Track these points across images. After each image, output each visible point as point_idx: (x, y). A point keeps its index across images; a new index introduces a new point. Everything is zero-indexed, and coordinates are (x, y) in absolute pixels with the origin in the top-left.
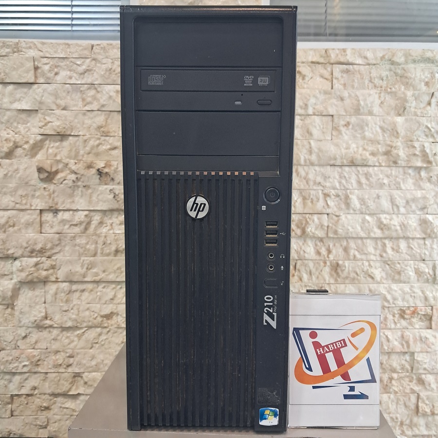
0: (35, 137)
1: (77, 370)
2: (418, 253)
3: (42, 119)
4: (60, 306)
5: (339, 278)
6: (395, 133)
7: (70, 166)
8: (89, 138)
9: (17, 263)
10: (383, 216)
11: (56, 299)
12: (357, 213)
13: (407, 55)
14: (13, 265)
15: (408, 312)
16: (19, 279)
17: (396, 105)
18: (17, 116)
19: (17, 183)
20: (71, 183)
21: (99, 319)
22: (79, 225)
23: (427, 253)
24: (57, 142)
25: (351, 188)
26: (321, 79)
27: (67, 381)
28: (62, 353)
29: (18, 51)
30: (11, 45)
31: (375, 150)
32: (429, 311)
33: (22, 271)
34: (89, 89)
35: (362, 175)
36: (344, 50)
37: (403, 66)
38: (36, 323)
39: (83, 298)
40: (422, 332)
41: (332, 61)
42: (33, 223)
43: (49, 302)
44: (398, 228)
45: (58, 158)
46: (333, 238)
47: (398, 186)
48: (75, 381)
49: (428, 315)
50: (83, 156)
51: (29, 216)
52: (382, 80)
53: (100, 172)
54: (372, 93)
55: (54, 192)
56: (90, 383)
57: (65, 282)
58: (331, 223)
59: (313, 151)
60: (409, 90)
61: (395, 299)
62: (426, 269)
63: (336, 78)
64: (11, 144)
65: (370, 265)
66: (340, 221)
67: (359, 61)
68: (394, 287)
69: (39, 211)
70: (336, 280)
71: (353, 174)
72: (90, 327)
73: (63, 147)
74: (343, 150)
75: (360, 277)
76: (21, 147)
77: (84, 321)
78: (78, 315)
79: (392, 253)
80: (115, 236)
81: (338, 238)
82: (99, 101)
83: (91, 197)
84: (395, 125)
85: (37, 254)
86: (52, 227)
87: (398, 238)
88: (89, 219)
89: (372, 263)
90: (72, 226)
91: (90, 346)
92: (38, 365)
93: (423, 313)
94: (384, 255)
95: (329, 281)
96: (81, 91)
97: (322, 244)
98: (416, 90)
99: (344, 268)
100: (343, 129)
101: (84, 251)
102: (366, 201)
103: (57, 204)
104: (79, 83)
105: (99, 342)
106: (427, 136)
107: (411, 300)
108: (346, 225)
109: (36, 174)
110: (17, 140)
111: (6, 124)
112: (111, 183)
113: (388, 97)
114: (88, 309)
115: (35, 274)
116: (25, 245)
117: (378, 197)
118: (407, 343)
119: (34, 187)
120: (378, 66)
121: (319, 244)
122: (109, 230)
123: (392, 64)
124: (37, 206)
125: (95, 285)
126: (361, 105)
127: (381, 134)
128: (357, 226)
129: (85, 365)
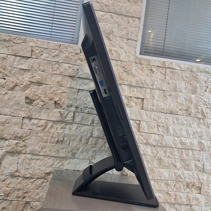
0: (27, 82)
1: (28, 200)
2: (197, 157)
3: (31, 75)
4: (25, 166)
5: (161, 165)
6: (191, 102)
7: (41, 98)
8: (53, 86)
9: (7, 142)
10: (183, 138)
11: (23, 162)
12: (172, 135)
13: (198, 69)
14: (5, 143)
15: (190, 185)
16: (6, 150)
17: (192, 89)
18: (19, 71)
19: (13, 103)
20: (40, 106)
21: (44, 175)
22: (41, 127)
23: (201, 158)
24: (36, 86)
25: (170, 124)
26: (161, 74)
27: (22, 206)
28: (22, 190)
29: (25, 42)
30: (23, 39)
31: (182, 108)
32: (200, 185)
33: (9, 146)
34: (56, 64)
35: (175, 118)
36: (172, 63)
37: (196, 73)
38: (11, 174)
39: (37, 163)
40: (196, 195)
41: (166, 67)
42: (18, 123)
43: (19, 163)
44: (189, 144)
45: (36, 93)
46: (160, 146)
47: (190, 125)
48: (26, 206)
49: (200, 187)
50: (48, 94)
51: (17, 120)
52: (187, 78)
53: (56, 103)
54: (182, 83)
55: (31, 109)
56: (34, 207)
57: (29, 154)
58: (159, 139)
59: (154, 105)
60: (198, 84)
61: (185, 178)
62: (200, 165)
63: (167, 74)
64: (14, 84)
65: (175, 161)
66: (164, 138)
67: (178, 68)
68: (185, 172)
69: (22, 118)
70: (159, 166)
71: (171, 117)
72: (38, 178)
73: (39, 89)
74: (167, 106)
75: (171, 166)
76: (19, 86)
77: (36, 175)
78: (33, 171)
79: (185, 156)
80: (58, 134)
81: (162, 146)
82: (60, 70)
83: (49, 114)
84: (191, 98)
85: (18, 139)
86: (27, 126)
87: (188, 149)
88: (46, 124)
90: (37, 127)
91: (37, 188)
92: (8, 196)
93: (197, 186)
94: (182, 156)
95: (156, 166)
96: (52, 64)
97: (154, 148)
98: (201, 84)
99: (164, 161)
100: (168, 97)
101: (42, 140)
102: (176, 130)
103: (32, 115)
104: (52, 60)
105: (42, 187)
106: (204, 104)
107: (192, 179)
108: (166, 141)
109: (24, 100)
110: (17, 83)
111: (13, 74)
112: (60, 108)
113: (189, 86)
114: (39, 169)
115: (15, 149)
116: (13, 133)
117: (181, 129)
118: (189, 200)
119: (22, 106)
120: (186, 71)
121: (153, 148)
122: (55, 131)
123: (191, 72)
124: (22, 115)
125: (44, 157)
126: (177, 87)
127: (184, 101)
128: (171, 141)
129: (33, 198)
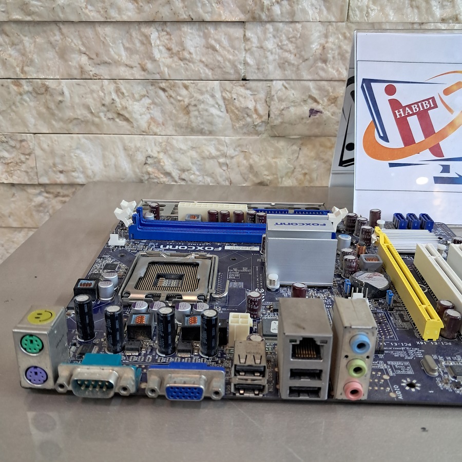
2: (229, 61)
61: (183, 169)
68: (180, 142)
79: (169, 61)
87: (177, 23)
89: (123, 86)
94: (149, 66)
107: (219, 171)
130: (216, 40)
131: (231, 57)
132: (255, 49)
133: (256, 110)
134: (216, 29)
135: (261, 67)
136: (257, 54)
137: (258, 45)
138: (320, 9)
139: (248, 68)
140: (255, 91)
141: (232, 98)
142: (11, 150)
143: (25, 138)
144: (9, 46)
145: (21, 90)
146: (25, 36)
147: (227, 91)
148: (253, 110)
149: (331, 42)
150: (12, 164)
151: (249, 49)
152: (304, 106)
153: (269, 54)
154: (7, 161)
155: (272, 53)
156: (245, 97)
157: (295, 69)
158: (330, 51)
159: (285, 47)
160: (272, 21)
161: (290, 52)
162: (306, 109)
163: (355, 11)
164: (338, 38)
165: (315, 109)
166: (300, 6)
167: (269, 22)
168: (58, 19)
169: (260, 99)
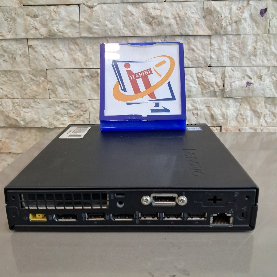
130: (194, 46)
131: (203, 54)
132: (216, 50)
133: (216, 83)
134: (194, 39)
135: (219, 59)
136: (217, 53)
137: (218, 47)
138: (253, 28)
139: (212, 60)
140: (216, 73)
141: (202, 77)
142: (75, 109)
143: (84, 102)
144: (78, 51)
145: (84, 75)
146: (87, 45)
147: (200, 73)
148: (214, 83)
149: (259, 45)
150: (75, 117)
151: (213, 50)
152: (243, 80)
153: (224, 52)
154: (72, 115)
155: (226, 52)
156: (210, 76)
157: (238, 60)
158: (258, 50)
159: (233, 49)
160: (226, 34)
161: (236, 51)
162: (245, 82)
163: (273, 28)
164: (263, 43)
165: (250, 82)
166: (242, 26)
167: (224, 35)
168: (107, 36)
169: (219, 77)
